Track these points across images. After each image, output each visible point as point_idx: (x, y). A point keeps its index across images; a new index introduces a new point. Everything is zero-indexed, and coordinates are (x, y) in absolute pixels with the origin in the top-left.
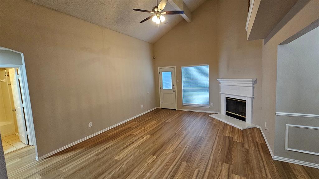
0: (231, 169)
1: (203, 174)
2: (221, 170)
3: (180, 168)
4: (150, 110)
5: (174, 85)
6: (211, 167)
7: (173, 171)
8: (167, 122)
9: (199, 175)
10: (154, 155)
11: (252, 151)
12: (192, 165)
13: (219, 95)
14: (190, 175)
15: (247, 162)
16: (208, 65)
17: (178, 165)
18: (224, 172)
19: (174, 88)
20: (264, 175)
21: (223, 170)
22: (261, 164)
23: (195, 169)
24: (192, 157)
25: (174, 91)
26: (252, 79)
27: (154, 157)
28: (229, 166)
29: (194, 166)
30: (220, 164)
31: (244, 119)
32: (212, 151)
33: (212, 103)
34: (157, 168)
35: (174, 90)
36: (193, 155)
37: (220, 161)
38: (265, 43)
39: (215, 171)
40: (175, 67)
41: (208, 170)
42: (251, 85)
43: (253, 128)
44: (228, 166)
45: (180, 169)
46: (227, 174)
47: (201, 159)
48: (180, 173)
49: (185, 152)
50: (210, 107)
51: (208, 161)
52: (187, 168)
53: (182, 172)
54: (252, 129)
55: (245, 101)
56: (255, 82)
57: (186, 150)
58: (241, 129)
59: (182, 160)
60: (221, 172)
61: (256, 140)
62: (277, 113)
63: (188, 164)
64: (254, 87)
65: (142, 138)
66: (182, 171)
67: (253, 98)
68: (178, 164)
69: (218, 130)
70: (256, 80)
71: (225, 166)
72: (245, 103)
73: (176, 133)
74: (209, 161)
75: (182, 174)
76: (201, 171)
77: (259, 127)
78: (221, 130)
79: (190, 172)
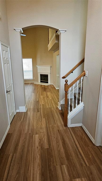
16: (31, 59)
31: (48, 82)
38: (54, 53)
42: (50, 68)
43: (51, 85)
50: (33, 80)
55: (48, 75)
56: (51, 67)
64: (51, 69)
77: (53, 84)
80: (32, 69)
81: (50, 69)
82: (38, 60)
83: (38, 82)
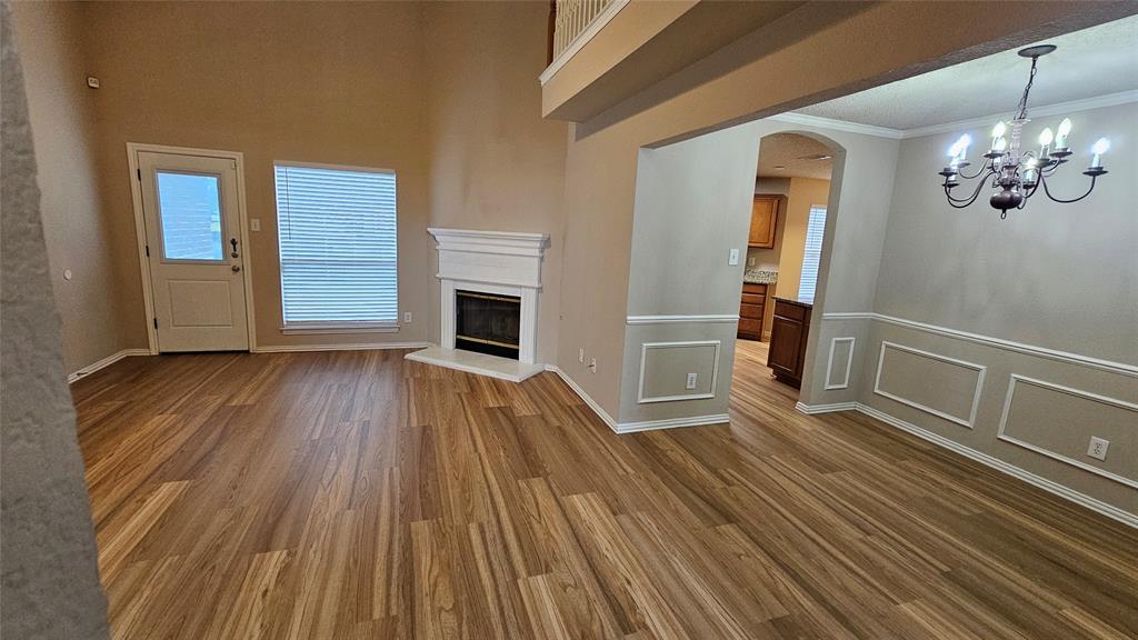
0: (553, 485)
1: (496, 529)
2: (535, 498)
3: (415, 543)
4: (89, 370)
5: (234, 242)
6: (506, 502)
7: (396, 566)
8: (242, 407)
9: (489, 536)
10: (268, 550)
11: (570, 427)
12: (446, 518)
13: (434, 283)
14: (462, 549)
15: (576, 455)
16: (391, 174)
17: (400, 539)
18: (546, 501)
19: (235, 256)
20: (620, 472)
21: (538, 495)
22: (604, 452)
23: (467, 528)
24: (432, 497)
25: (236, 270)
26: (540, 235)
27: (277, 557)
28: (546, 480)
29: (458, 520)
30: (522, 484)
31: (514, 354)
32: (480, 459)
33: (406, 314)
34: (323, 589)
35: (236, 262)
36: (429, 489)
37: (517, 477)
38: (579, 137)
39: (522, 508)
40: (239, 156)
41: (504, 514)
42: (536, 253)
43: (540, 374)
44: (543, 482)
45: (418, 547)
46: (553, 502)
47: (464, 491)
48: (425, 560)
49: (398, 490)
50: (400, 328)
51: (486, 490)
52: (440, 535)
53: (429, 555)
54: (539, 376)
55: (519, 298)
56: (546, 243)
57: (397, 484)
58: (518, 381)
59: (407, 517)
60: (537, 504)
61: (564, 402)
62: (629, 318)
63: (435, 521)
64: (542, 259)
65: (132, 505)
66: (429, 551)
67: (540, 290)
68: (397, 536)
69: (459, 394)
70: (549, 239)
71: (538, 485)
72: (519, 305)
73: (316, 436)
74: (489, 487)
75: (436, 560)
76: (486, 525)
78: (466, 394)
79: (455, 544)
80: (391, 253)
81: (536, 261)
82: (447, 186)
83: (439, 344)
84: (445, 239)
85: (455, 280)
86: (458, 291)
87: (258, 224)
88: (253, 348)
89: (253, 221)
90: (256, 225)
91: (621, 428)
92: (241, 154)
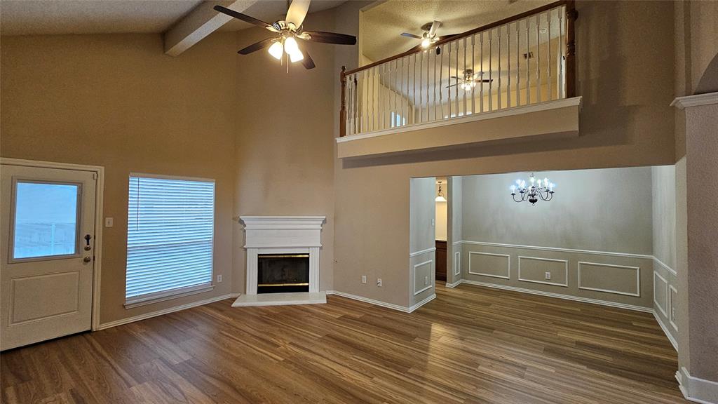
5: (88, 238)
16: (212, 182)
19: (87, 249)
25: (86, 261)
31: (305, 289)
35: (89, 254)
40: (101, 170)
50: (215, 286)
55: (306, 256)
62: (411, 253)
67: (321, 248)
70: (326, 219)
72: (308, 258)
81: (319, 231)
84: (251, 223)
85: (259, 248)
86: (259, 255)
87: (112, 222)
88: (97, 327)
89: (107, 219)
90: (110, 222)
91: (411, 309)
92: (103, 168)
